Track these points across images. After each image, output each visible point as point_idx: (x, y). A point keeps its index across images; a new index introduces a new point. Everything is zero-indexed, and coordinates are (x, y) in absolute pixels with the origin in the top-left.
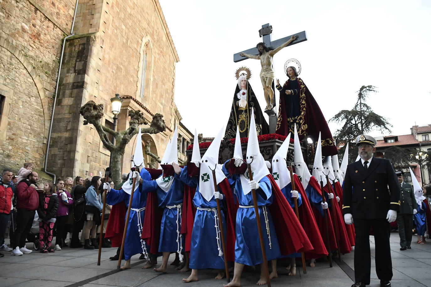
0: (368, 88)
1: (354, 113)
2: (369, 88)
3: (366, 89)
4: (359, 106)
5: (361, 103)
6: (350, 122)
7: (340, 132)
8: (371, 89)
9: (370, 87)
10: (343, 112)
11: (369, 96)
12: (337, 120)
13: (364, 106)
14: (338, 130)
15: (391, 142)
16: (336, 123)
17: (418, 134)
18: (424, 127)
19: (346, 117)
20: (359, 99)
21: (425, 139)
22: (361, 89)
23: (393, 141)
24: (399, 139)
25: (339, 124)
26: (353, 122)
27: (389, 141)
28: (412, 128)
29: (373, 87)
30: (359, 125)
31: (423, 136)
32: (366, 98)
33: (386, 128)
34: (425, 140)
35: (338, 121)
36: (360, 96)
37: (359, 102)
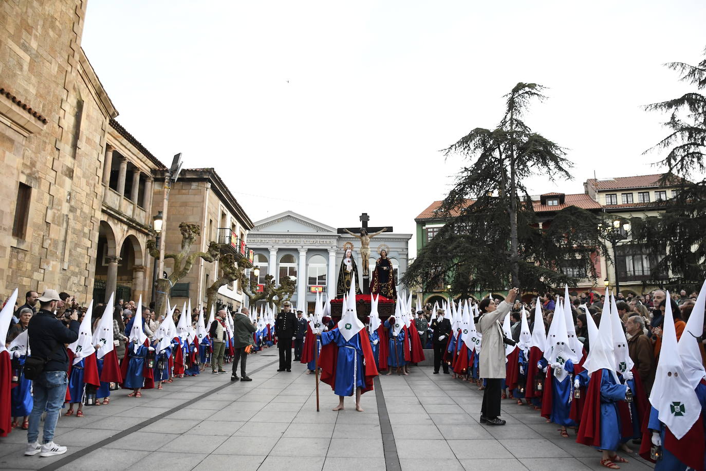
0: (527, 89)
1: (499, 136)
2: (530, 90)
3: (524, 92)
4: (508, 124)
5: (511, 119)
6: (491, 155)
7: (469, 172)
8: (533, 91)
9: (532, 86)
10: (478, 132)
11: (528, 105)
12: (466, 147)
13: (517, 126)
14: (466, 169)
15: (553, 205)
16: (462, 153)
17: (599, 192)
18: (607, 181)
19: (484, 143)
20: (509, 111)
21: (610, 201)
22: (515, 90)
23: (556, 202)
24: (566, 200)
25: (468, 157)
26: (496, 154)
27: (550, 203)
28: (587, 183)
29: (537, 87)
30: (507, 162)
31: (607, 196)
32: (522, 109)
33: (561, 169)
34: (610, 204)
35: (466, 150)
36: (512, 105)
37: (509, 116)
